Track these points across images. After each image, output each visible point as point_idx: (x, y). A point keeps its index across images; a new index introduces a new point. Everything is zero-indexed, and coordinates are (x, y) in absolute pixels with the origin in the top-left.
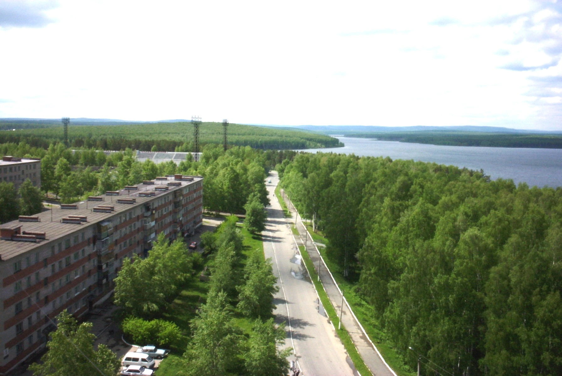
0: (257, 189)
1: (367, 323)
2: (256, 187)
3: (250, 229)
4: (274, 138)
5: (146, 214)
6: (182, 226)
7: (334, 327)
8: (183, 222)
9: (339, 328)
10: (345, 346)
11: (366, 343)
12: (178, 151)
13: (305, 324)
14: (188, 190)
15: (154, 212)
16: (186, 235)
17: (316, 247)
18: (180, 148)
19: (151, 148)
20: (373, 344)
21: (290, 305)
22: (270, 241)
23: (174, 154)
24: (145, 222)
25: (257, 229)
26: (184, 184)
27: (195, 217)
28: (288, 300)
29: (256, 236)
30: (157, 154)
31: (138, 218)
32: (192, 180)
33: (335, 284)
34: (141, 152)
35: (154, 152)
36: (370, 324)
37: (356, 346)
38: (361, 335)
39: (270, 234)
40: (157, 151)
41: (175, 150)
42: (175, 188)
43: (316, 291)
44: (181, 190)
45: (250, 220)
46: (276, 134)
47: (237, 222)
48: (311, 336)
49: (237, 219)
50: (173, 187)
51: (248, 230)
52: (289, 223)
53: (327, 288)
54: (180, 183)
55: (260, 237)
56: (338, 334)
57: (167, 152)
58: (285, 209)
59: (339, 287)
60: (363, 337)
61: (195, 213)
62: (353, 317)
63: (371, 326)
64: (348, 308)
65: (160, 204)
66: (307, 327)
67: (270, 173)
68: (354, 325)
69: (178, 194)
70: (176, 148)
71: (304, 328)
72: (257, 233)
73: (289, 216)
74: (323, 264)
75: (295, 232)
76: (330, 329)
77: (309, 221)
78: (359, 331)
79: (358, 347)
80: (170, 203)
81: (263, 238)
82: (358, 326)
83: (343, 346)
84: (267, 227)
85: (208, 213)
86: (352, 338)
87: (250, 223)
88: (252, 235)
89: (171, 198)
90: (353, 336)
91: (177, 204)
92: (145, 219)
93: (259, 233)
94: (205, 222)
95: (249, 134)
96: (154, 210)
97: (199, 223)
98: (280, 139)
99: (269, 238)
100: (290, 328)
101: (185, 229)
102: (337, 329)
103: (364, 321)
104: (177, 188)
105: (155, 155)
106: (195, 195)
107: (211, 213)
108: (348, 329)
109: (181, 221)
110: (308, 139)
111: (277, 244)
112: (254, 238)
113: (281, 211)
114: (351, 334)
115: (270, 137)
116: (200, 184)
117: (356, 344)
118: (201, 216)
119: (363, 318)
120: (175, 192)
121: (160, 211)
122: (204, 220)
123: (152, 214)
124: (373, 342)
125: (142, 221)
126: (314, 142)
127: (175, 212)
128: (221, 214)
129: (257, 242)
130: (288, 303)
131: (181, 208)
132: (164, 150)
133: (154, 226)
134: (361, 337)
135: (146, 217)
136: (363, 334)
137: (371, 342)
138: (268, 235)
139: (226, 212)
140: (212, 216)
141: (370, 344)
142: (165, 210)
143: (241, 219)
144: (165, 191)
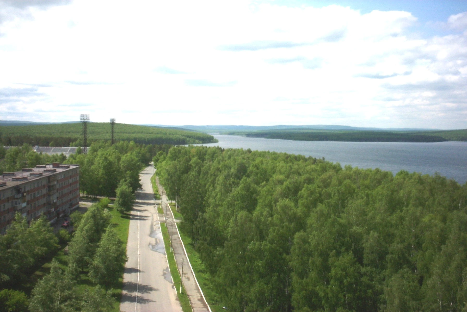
0: (128, 175)
1: (206, 287)
2: (127, 174)
3: (119, 209)
4: (159, 136)
5: (16, 197)
6: (56, 208)
7: (176, 291)
8: (58, 204)
9: (180, 292)
10: (182, 308)
11: (202, 304)
12: (72, 146)
13: (151, 289)
14: (63, 175)
15: (25, 194)
16: (61, 216)
17: (176, 224)
18: (74, 143)
19: (49, 144)
20: (208, 305)
21: (141, 273)
22: (137, 219)
23: (68, 149)
24: (16, 204)
25: (125, 209)
26: (59, 170)
27: (71, 200)
28: (141, 269)
29: (125, 215)
30: (54, 149)
31: (8, 200)
32: (68, 167)
33: (185, 254)
34: (40, 147)
35: (51, 147)
36: (209, 288)
37: (193, 308)
38: (199, 298)
39: (139, 213)
40: (54, 146)
41: (70, 145)
42: (50, 174)
43: (168, 261)
44: (55, 175)
45: (119, 201)
46: (161, 132)
47: (110, 203)
48: (154, 301)
49: (110, 201)
50: (48, 173)
51: (118, 210)
52: (157, 204)
53: (178, 258)
54: (56, 170)
55: (128, 216)
56: (179, 297)
57: (62, 147)
58: (156, 193)
59: (188, 257)
60: (201, 300)
61: (71, 196)
62: (195, 282)
63: (210, 290)
64: (193, 274)
65: (32, 188)
66: (153, 292)
67: (150, 163)
68: (195, 289)
69: (51, 179)
70: (71, 144)
71: (149, 293)
72: (125, 212)
73: (159, 199)
74: (179, 238)
75: (160, 211)
76: (173, 293)
77: (173, 202)
78: (198, 295)
79: (194, 308)
80: (44, 186)
81: (131, 217)
82: (199, 289)
83: (181, 308)
84: (135, 208)
85: (87, 197)
86: (190, 300)
87: (119, 204)
88: (121, 215)
89: (44, 182)
90: (192, 299)
91: (50, 188)
92: (16, 200)
93: (127, 213)
94: (82, 204)
95: (138, 133)
96: (25, 192)
97: (75, 205)
98: (164, 137)
99: (136, 217)
100: (137, 294)
101: (61, 210)
102: (178, 293)
103: (204, 286)
104: (52, 174)
105: (52, 150)
106: (71, 181)
107: (89, 196)
108: (189, 293)
109: (56, 203)
110: (188, 136)
111: (142, 221)
112: (122, 217)
113: (153, 194)
114: (190, 297)
115: (156, 135)
116: (76, 171)
117: (193, 305)
118: (78, 199)
119: (204, 283)
120: (49, 177)
121: (32, 194)
122: (80, 203)
123: (23, 196)
124: (208, 304)
125: (12, 203)
126: (193, 139)
127: (49, 195)
128: (98, 197)
129: (125, 220)
130: (140, 271)
131: (55, 191)
132: (60, 146)
133: (25, 207)
134: (199, 300)
135: (16, 199)
136: (202, 296)
137: (207, 303)
138: (136, 214)
139: (101, 195)
140: (90, 199)
141: (205, 306)
142: (38, 192)
143: (113, 201)
144: (38, 176)
